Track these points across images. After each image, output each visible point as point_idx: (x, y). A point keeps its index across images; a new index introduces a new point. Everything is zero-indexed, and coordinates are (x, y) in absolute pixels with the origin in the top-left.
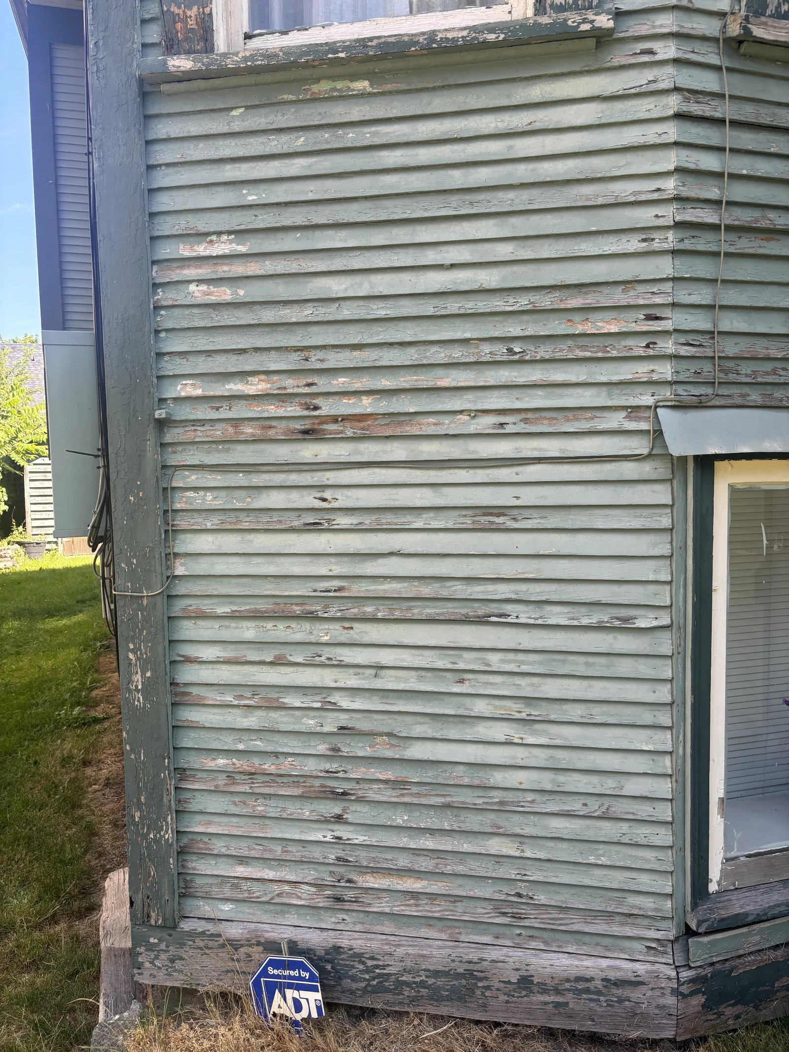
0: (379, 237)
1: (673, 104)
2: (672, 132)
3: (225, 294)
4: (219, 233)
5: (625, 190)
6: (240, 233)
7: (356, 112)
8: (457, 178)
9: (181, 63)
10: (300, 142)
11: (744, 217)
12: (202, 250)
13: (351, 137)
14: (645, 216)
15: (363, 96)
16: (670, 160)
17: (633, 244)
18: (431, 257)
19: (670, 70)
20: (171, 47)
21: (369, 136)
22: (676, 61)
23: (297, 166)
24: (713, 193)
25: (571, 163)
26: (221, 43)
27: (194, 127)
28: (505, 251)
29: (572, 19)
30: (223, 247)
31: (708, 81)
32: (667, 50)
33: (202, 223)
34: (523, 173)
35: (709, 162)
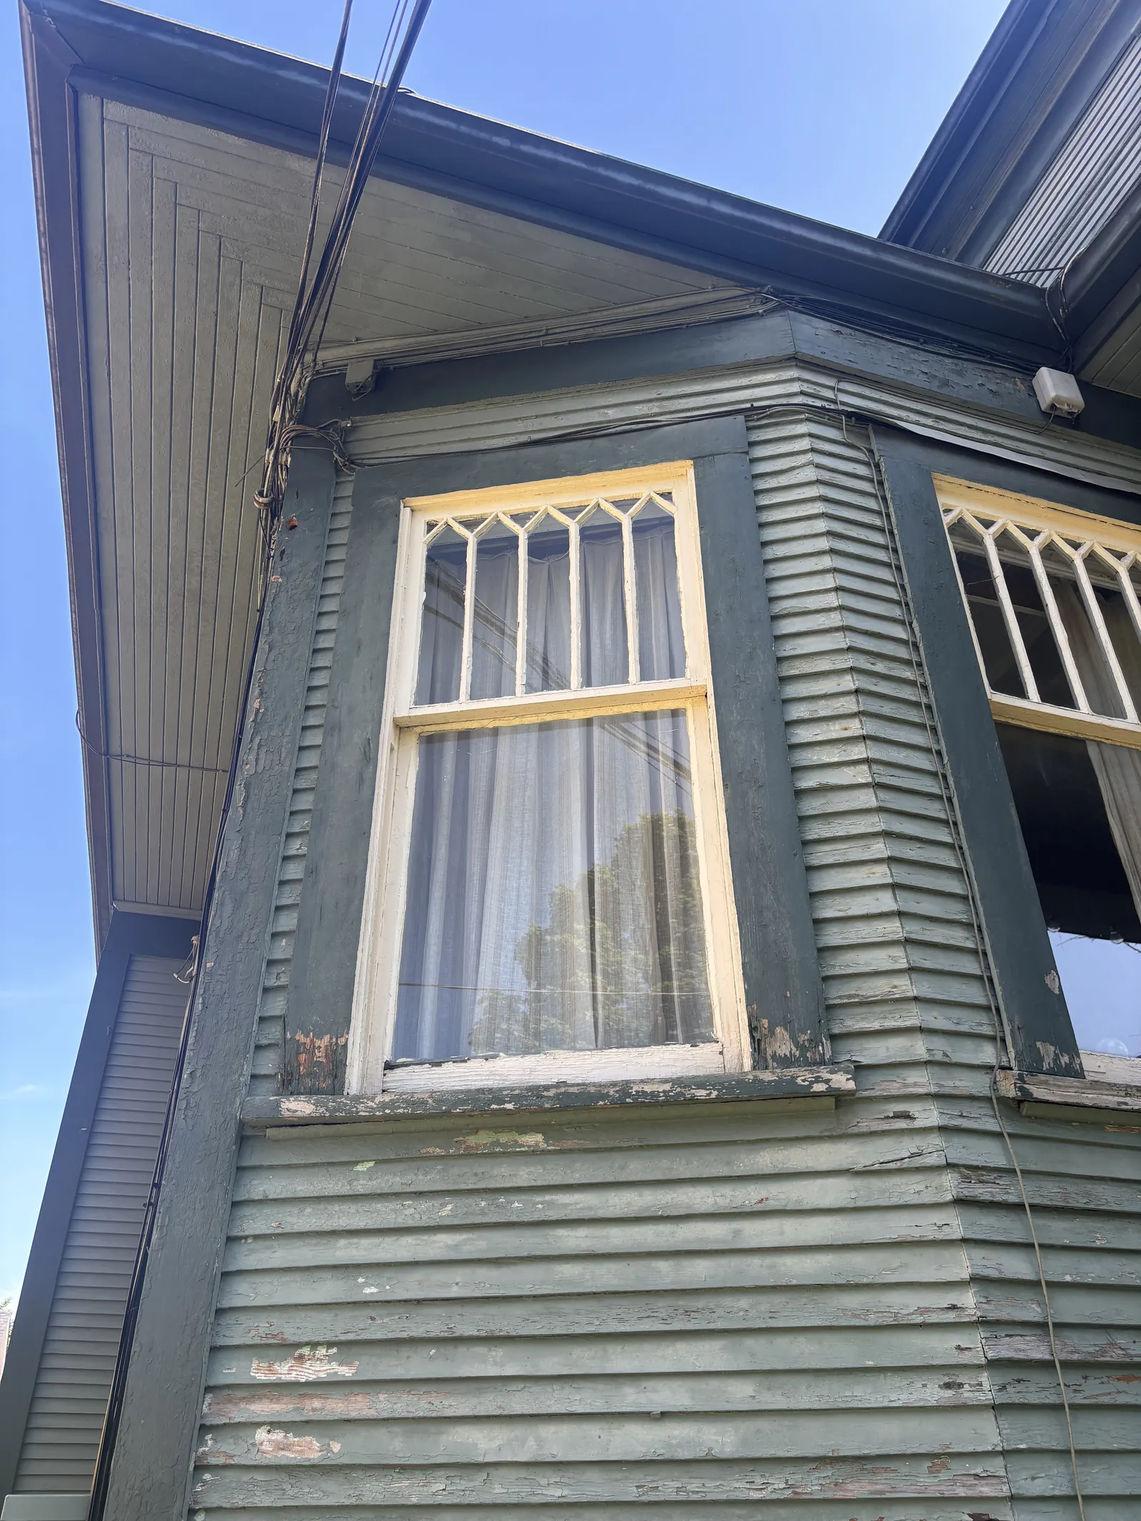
0: (552, 1362)
1: (949, 1185)
2: (954, 1224)
3: (309, 1449)
4: (314, 1345)
5: (907, 1304)
6: (346, 1347)
7: (525, 1175)
8: (665, 1274)
9: (299, 1106)
10: (447, 1211)
11: (1084, 1346)
12: (286, 1371)
13: (517, 1207)
14: (942, 1347)
15: (534, 1153)
16: (962, 1265)
17: (931, 1392)
18: (630, 1398)
19: (936, 1140)
20: (289, 1084)
21: (540, 1206)
22: (942, 1129)
23: (438, 1246)
24: (1032, 1312)
25: (825, 1260)
26: (353, 1081)
27: (301, 1185)
28: (741, 1393)
29: (802, 1076)
30: (317, 1369)
31: (989, 1153)
32: (929, 1115)
33: (291, 1329)
34: (756, 1270)
35: (1016, 1266)
